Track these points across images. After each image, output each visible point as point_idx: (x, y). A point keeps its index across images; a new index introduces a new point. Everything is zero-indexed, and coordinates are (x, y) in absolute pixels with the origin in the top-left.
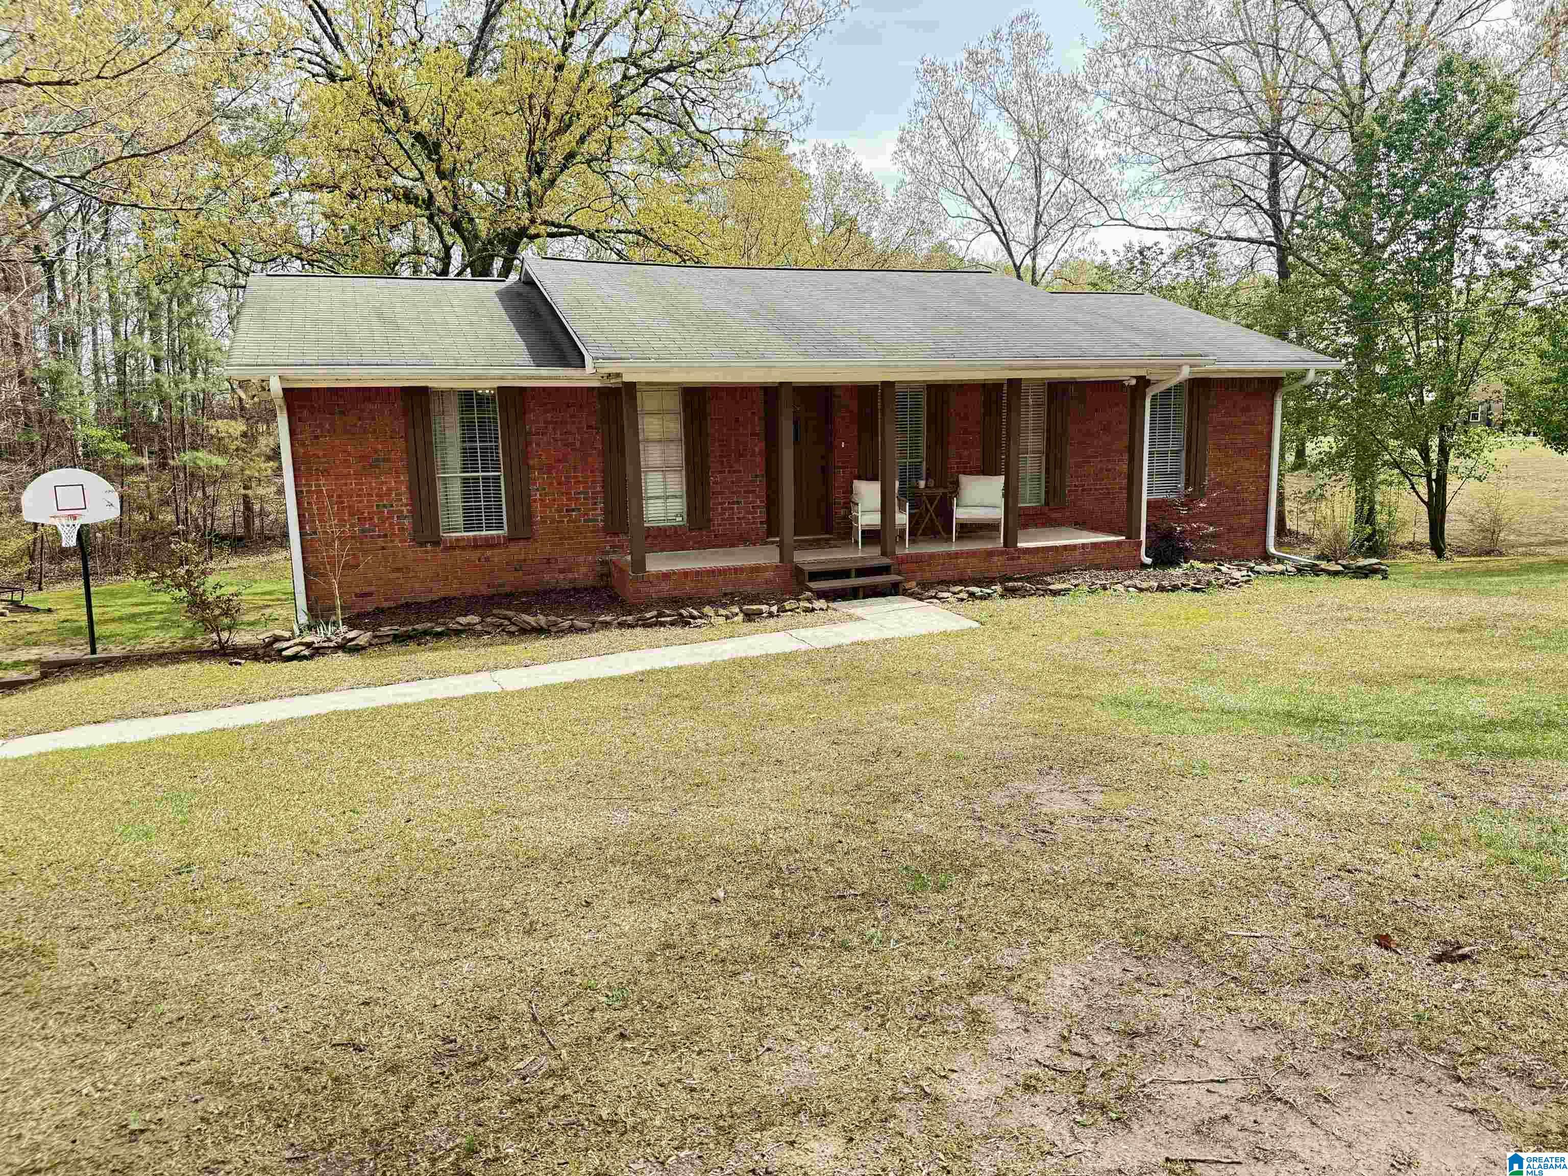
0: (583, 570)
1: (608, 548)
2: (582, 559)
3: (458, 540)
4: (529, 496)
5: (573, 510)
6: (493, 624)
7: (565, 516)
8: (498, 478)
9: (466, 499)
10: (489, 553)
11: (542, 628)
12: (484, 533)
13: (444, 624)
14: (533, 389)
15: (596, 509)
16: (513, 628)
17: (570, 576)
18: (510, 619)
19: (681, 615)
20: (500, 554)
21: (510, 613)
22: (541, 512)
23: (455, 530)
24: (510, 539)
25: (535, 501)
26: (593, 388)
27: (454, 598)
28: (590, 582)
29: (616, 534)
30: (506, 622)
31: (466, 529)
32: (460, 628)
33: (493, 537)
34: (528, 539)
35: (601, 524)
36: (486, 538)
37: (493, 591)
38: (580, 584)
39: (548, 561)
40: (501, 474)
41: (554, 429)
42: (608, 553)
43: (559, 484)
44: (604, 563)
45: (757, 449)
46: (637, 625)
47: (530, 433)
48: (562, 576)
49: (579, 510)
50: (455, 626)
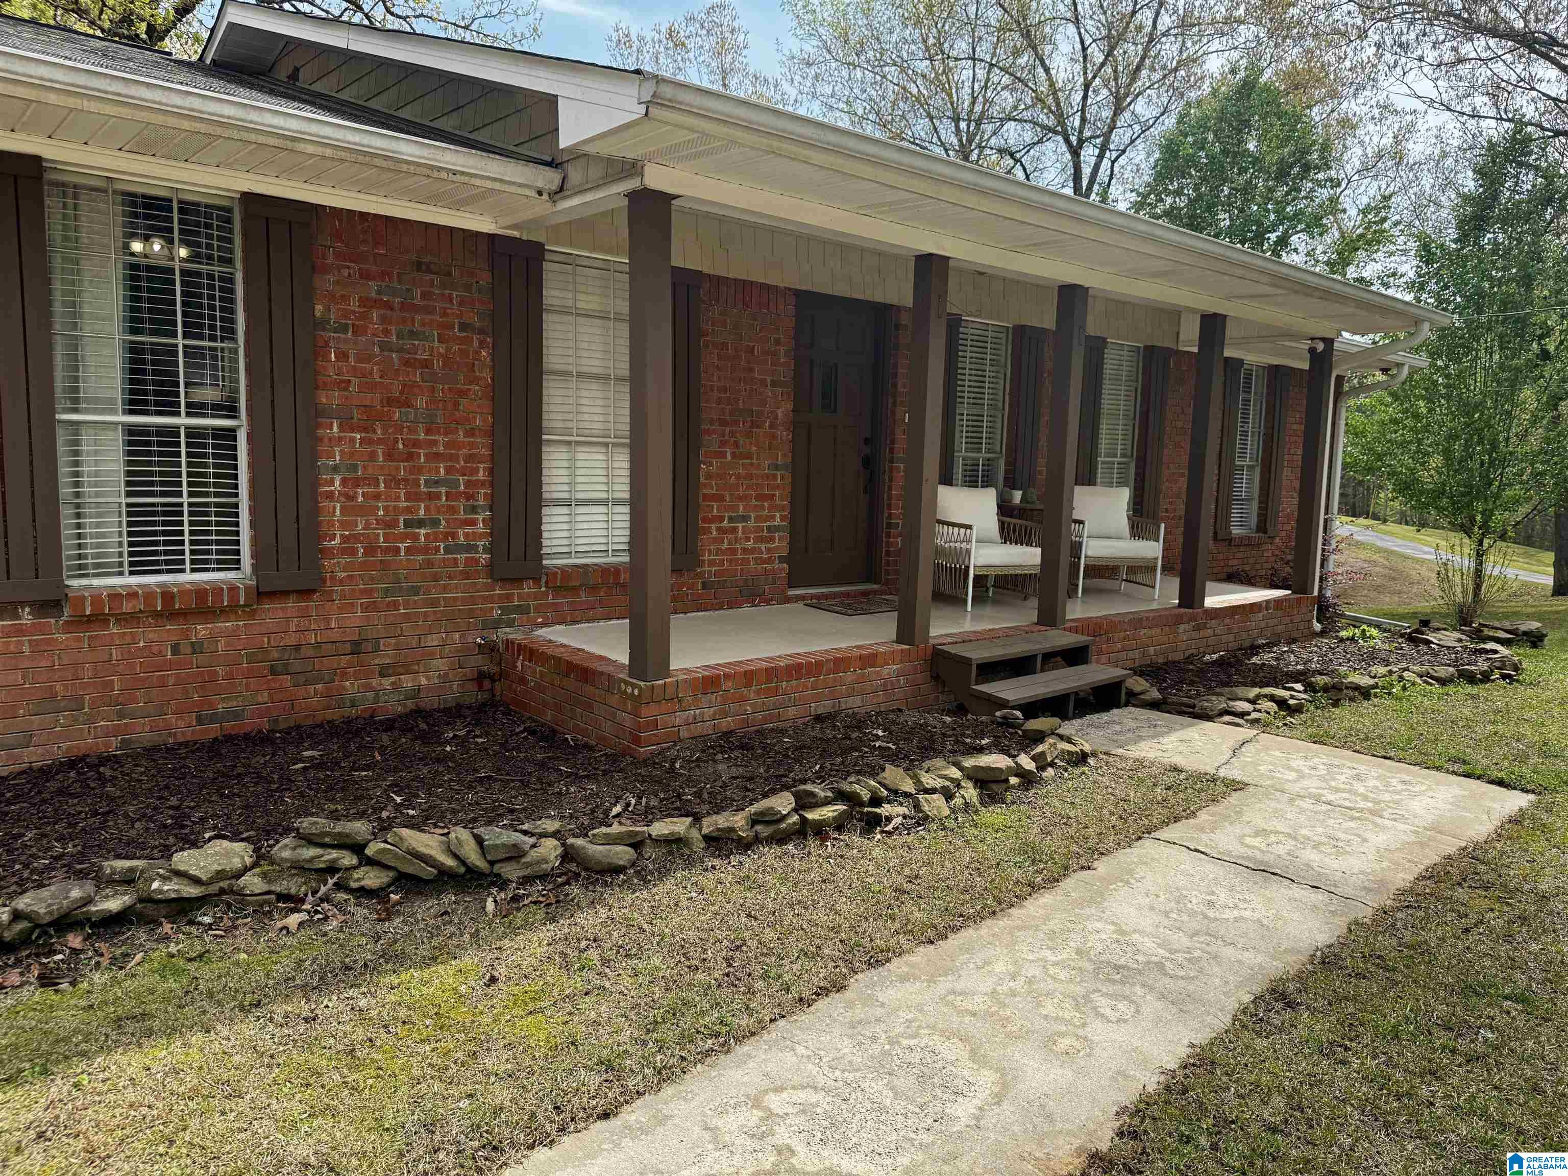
0: (440, 664)
1: (497, 613)
2: (433, 640)
3: (115, 596)
4: (315, 483)
5: (421, 523)
6: (299, 868)
7: (403, 537)
8: (230, 434)
9: (134, 485)
10: (202, 630)
11: (471, 870)
12: (189, 577)
13: (128, 880)
14: (337, 212)
15: (473, 523)
16: (372, 878)
17: (407, 682)
18: (358, 848)
19: (851, 799)
20: (233, 634)
21: (359, 828)
22: (344, 525)
23: (101, 570)
24: (262, 594)
25: (330, 496)
26: (477, 234)
27: (104, 760)
28: (454, 692)
29: (517, 581)
30: (348, 859)
31: (137, 568)
32: (193, 891)
33: (217, 590)
34: (306, 593)
35: (484, 558)
36: (200, 592)
37: (213, 730)
38: (430, 702)
39: (356, 648)
40: (242, 426)
41: (383, 320)
42: (496, 625)
43: (389, 456)
44: (490, 649)
45: (780, 413)
46: (757, 840)
47: (322, 324)
48: (387, 682)
49: (435, 523)
50: (171, 888)
